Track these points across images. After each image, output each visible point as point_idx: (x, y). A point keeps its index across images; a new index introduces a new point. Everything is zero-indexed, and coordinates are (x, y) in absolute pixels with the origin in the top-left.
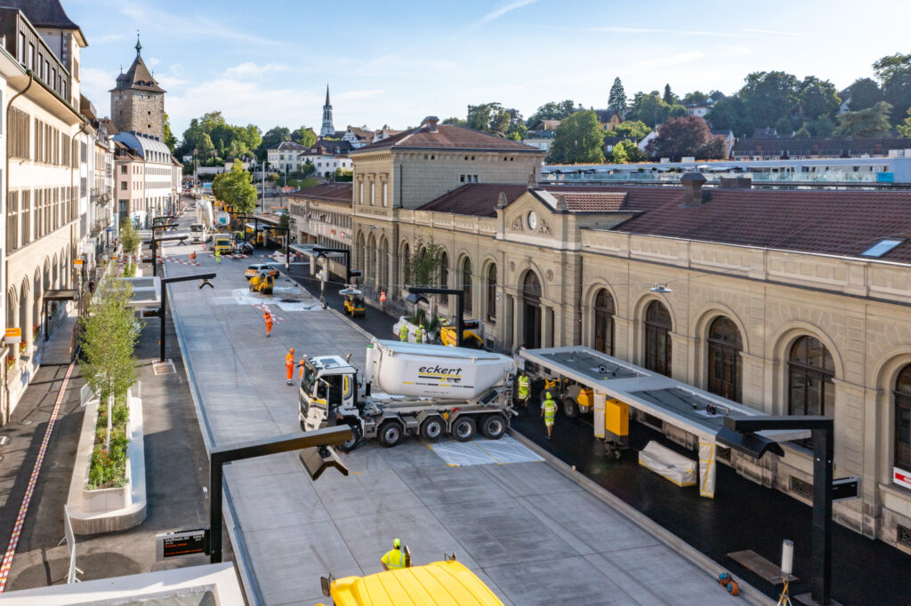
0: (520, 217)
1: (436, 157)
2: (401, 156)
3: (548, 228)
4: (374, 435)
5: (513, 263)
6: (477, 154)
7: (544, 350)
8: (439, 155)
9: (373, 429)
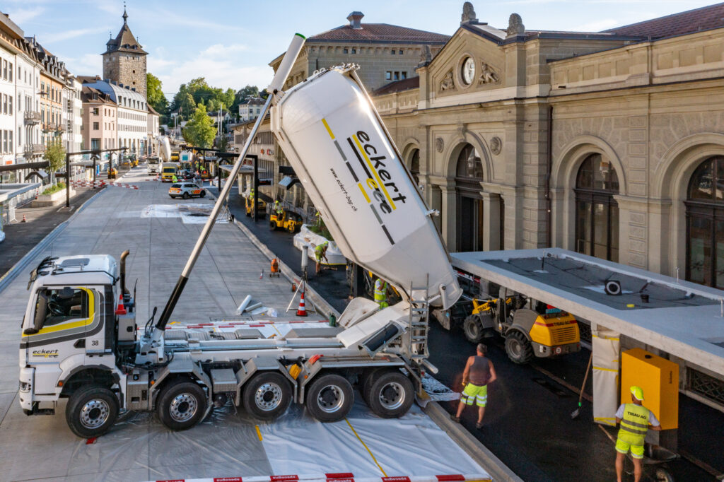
0: (451, 71)
1: (358, 51)
2: (317, 50)
3: (492, 75)
4: (147, 404)
5: (440, 141)
6: (405, 46)
7: (487, 253)
8: (361, 48)
9: (145, 395)
